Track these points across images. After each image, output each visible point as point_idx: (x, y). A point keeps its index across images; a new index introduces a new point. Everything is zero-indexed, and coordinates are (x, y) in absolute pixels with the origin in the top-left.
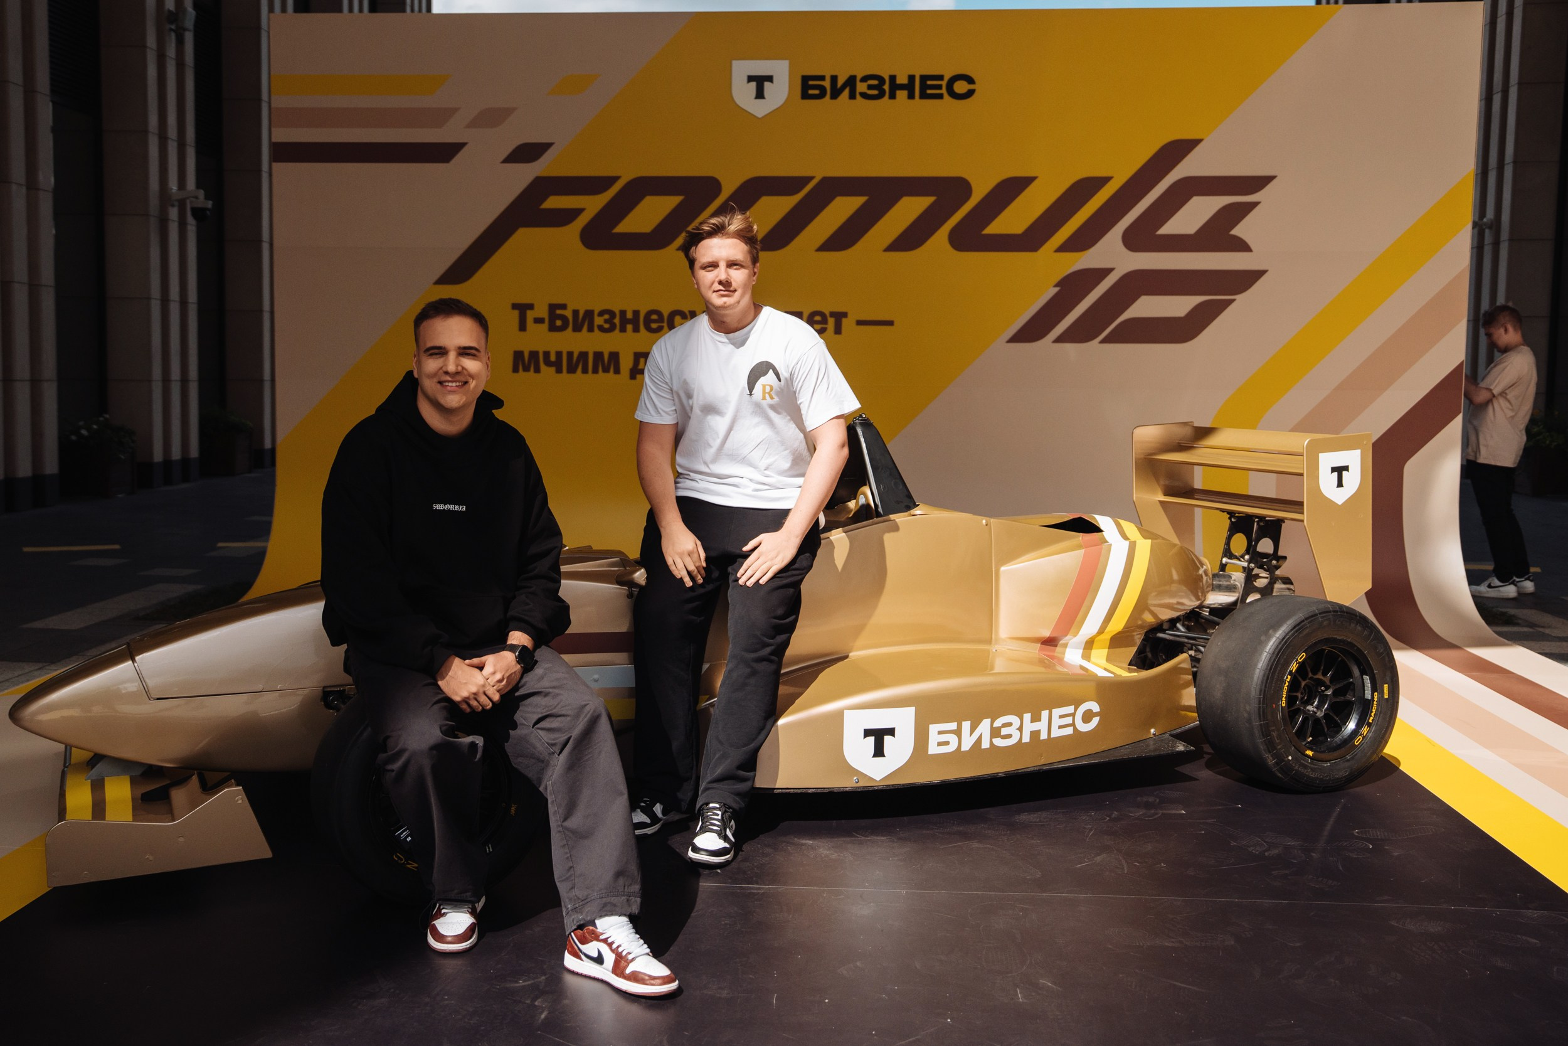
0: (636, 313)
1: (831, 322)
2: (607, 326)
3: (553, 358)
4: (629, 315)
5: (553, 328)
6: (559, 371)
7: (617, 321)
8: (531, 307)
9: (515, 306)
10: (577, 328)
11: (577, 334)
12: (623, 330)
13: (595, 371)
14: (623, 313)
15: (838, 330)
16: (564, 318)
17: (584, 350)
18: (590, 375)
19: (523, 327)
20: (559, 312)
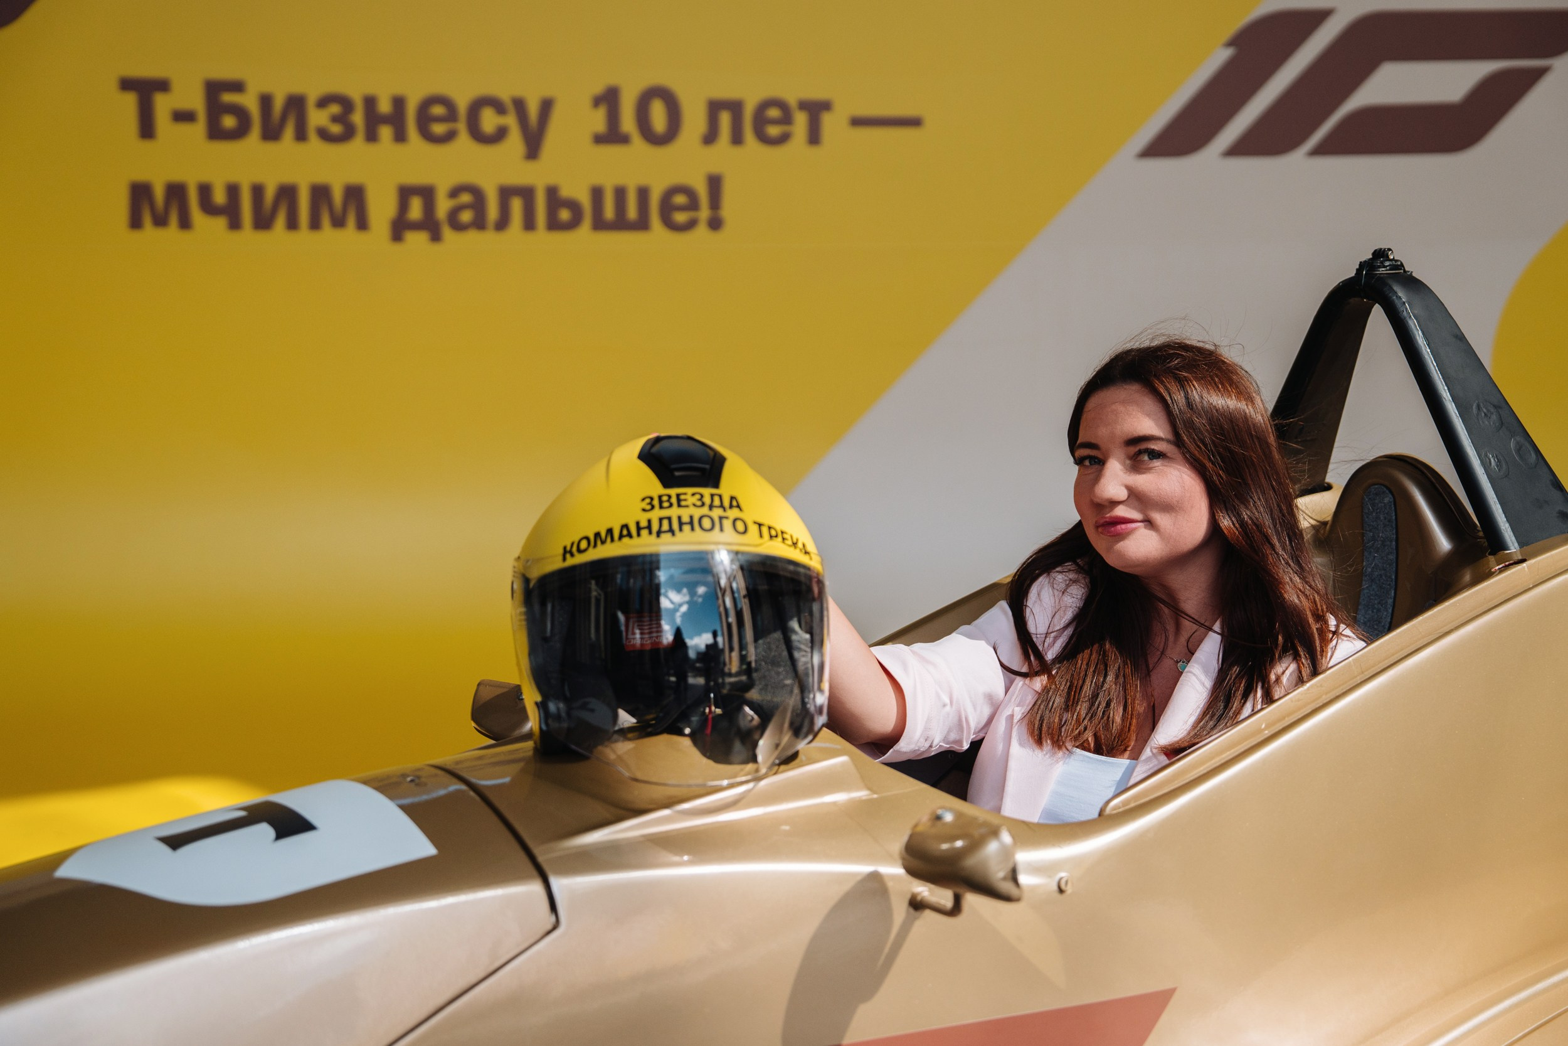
0: (399, 103)
1: (801, 120)
2: (336, 129)
3: (219, 197)
4: (385, 107)
5: (216, 133)
6: (235, 224)
7: (358, 118)
8: (163, 86)
9: (127, 84)
10: (271, 133)
11: (271, 147)
12: (372, 136)
13: (315, 225)
14: (370, 102)
15: (814, 137)
16: (241, 113)
17: (287, 178)
18: (304, 234)
19: (147, 130)
20: (228, 98)
